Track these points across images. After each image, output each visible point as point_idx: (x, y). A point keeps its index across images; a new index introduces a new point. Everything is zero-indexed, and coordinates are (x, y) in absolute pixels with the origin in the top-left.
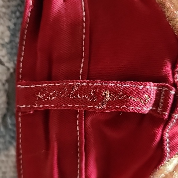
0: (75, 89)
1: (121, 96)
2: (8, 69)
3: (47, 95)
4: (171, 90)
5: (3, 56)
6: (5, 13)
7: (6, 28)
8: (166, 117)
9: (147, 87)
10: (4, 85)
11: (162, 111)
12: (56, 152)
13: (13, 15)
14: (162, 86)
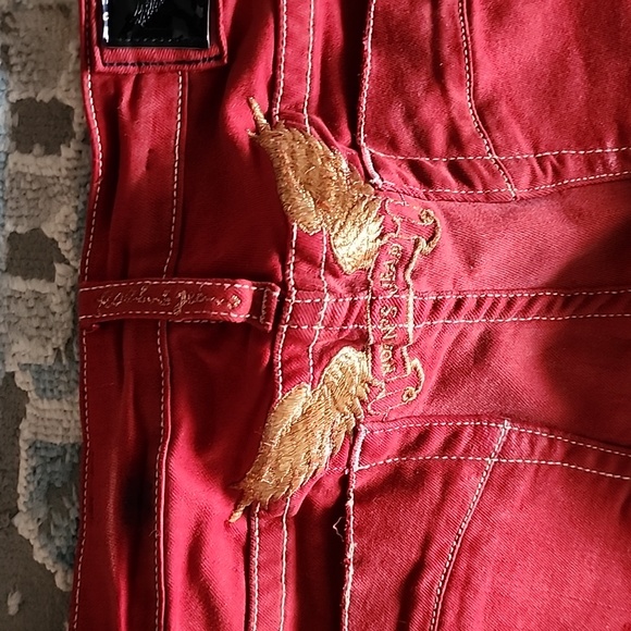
0: (144, 290)
1: (200, 298)
2: (76, 270)
3: (111, 300)
4: (274, 290)
5: (68, 251)
6: (69, 187)
7: (71, 210)
8: (270, 328)
9: (236, 285)
10: (68, 294)
11: (264, 321)
12: (131, 387)
13: (82, 190)
14: (265, 286)
